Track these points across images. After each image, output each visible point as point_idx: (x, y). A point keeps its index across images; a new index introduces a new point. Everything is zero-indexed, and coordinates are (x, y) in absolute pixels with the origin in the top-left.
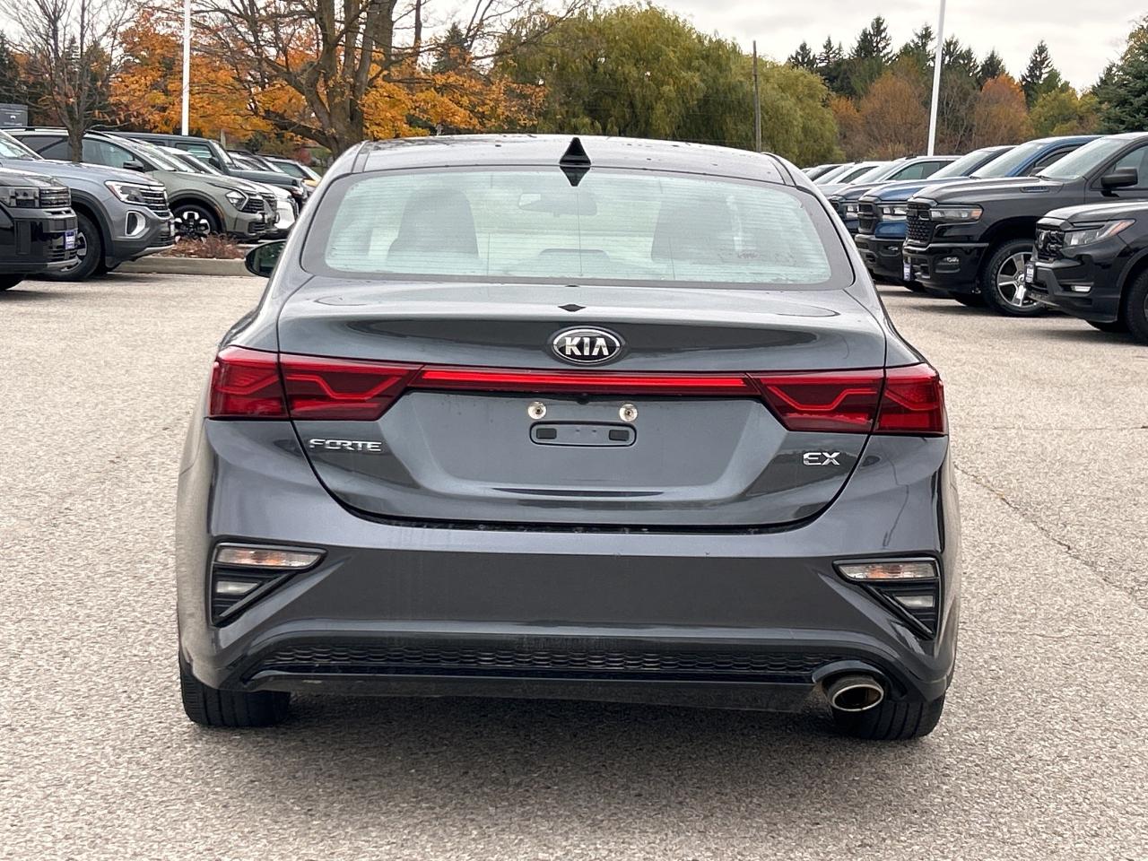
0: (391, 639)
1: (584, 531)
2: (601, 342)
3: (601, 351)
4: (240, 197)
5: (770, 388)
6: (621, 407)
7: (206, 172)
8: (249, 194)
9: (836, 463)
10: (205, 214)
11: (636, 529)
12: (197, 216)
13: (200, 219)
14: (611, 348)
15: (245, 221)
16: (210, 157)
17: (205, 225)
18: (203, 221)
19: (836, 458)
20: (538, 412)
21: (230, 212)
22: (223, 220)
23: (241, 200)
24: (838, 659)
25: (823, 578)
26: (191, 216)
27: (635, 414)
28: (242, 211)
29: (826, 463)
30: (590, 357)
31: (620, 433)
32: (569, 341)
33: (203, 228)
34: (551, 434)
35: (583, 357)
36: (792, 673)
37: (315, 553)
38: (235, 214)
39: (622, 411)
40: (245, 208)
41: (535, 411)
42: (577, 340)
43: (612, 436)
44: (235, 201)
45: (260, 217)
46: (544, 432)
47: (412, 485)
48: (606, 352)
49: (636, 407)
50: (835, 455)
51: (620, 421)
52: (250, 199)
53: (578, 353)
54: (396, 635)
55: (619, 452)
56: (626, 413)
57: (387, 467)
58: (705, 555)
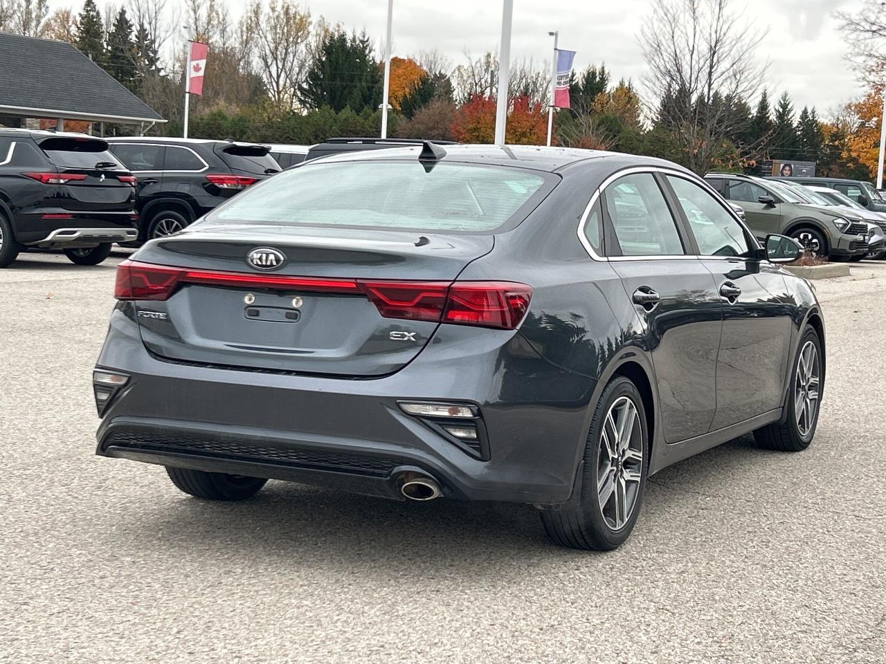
0: (158, 429)
1: (262, 372)
2: (272, 257)
3: (271, 262)
4: (844, 222)
5: (371, 290)
6: (294, 298)
7: (847, 205)
8: (852, 221)
9: (413, 339)
10: (816, 235)
11: (289, 372)
12: (810, 236)
13: (812, 239)
14: (278, 260)
15: (847, 241)
16: (860, 194)
17: (816, 243)
18: (815, 241)
19: (413, 336)
20: (250, 299)
21: (835, 234)
22: (830, 239)
23: (845, 225)
24: (402, 464)
25: (389, 410)
26: (806, 237)
27: (301, 303)
28: (846, 233)
29: (406, 339)
30: (266, 266)
31: (293, 315)
32: (255, 255)
33: (814, 246)
34: (257, 314)
35: (262, 266)
36: (377, 471)
37: (125, 376)
38: (839, 235)
39: (294, 301)
40: (848, 230)
41: (249, 299)
42: (259, 255)
43: (288, 316)
44: (841, 226)
45: (862, 238)
46: (253, 312)
47: (179, 340)
48: (274, 263)
49: (302, 299)
50: (413, 334)
51: (291, 307)
52: (852, 225)
53: (260, 263)
54: (161, 427)
55: (291, 326)
56: (296, 302)
57: (168, 329)
58: (318, 390)
